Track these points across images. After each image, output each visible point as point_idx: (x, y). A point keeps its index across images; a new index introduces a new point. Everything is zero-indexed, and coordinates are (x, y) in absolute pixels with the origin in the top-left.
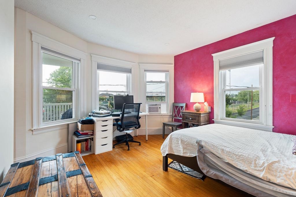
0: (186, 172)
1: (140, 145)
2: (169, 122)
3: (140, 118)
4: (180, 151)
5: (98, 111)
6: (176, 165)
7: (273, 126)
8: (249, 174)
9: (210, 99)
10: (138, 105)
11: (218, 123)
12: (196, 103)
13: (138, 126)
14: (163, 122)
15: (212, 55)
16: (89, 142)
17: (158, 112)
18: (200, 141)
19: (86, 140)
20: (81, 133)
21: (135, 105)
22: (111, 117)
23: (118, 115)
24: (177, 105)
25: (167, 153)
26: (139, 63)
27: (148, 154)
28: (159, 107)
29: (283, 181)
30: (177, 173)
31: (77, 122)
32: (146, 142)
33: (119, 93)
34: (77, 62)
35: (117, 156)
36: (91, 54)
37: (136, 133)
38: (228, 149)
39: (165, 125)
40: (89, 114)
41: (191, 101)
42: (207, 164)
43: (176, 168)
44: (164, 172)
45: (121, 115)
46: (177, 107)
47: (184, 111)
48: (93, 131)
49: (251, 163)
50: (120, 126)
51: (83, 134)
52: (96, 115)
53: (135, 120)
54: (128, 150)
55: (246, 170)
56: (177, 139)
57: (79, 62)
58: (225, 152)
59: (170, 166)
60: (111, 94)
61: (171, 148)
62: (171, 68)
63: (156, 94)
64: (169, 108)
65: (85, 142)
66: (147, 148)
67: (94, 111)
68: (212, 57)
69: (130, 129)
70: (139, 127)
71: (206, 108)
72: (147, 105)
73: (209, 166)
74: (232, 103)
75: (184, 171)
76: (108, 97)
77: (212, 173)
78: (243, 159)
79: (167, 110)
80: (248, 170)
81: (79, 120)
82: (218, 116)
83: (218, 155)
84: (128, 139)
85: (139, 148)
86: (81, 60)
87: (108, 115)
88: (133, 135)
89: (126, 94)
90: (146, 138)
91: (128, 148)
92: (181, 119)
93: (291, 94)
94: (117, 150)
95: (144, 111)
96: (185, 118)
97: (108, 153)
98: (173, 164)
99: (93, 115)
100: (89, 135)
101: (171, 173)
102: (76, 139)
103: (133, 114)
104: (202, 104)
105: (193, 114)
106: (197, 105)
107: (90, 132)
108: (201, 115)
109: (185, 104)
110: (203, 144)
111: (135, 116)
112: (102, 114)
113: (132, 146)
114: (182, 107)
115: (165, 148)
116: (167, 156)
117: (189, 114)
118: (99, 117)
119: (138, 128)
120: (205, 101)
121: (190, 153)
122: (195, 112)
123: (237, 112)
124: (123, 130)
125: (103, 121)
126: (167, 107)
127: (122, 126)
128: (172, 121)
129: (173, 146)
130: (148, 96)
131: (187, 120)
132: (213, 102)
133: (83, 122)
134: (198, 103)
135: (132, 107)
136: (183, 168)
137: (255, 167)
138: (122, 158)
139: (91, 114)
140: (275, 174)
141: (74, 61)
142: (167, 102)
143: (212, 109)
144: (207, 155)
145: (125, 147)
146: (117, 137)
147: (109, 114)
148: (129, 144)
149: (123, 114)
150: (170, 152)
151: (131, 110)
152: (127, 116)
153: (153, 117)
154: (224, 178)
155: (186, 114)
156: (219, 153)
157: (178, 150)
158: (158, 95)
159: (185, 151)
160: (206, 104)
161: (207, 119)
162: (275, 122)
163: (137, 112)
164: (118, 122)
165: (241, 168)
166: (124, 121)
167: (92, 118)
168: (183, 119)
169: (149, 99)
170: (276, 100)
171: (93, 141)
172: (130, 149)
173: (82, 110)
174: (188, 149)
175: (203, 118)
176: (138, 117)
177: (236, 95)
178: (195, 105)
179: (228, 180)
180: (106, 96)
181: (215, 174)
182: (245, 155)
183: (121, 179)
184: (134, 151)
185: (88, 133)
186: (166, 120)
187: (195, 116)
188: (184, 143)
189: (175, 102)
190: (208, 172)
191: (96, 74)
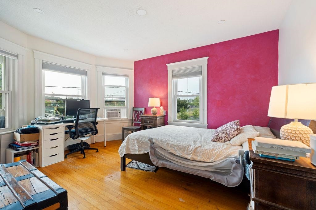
0: (142, 169)
1: (97, 151)
2: (128, 126)
3: (97, 123)
4: (136, 149)
5: (44, 118)
6: (134, 164)
7: (207, 124)
8: (183, 158)
9: (165, 104)
10: (95, 110)
11: (171, 124)
12: (154, 107)
13: (95, 132)
14: (123, 127)
15: (167, 65)
16: (32, 155)
17: (117, 117)
18: (152, 139)
19: (28, 153)
20: (20, 144)
21: (91, 111)
22: (62, 124)
23: (72, 122)
24: (136, 109)
25: (124, 153)
26: (96, 65)
27: (106, 159)
28: (119, 112)
29: (201, 158)
30: (134, 171)
31: (14, 132)
32: (104, 148)
33: (70, 97)
34: (12, 58)
35: (70, 166)
36: (34, 51)
37: (93, 139)
38: (171, 143)
39: (124, 129)
40: (32, 122)
41: (149, 106)
42: (157, 157)
43: (133, 167)
44: (121, 172)
45: (75, 122)
46: (136, 111)
47: (143, 115)
48: (38, 141)
49: (185, 150)
50: (74, 133)
51: (22, 146)
52: (41, 122)
53: (91, 126)
54: (84, 158)
55: (182, 156)
56: (134, 139)
57: (15, 58)
58: (169, 145)
59: (128, 166)
60: (58, 98)
61: (128, 148)
62: (131, 73)
63: (117, 98)
64: (129, 113)
65: (26, 156)
66: (106, 154)
67: (39, 118)
68: (167, 67)
69: (86, 136)
70: (97, 132)
71: (162, 111)
72: (105, 110)
73: (158, 158)
74: (189, 108)
75: (140, 168)
76: (54, 102)
77: (160, 163)
78: (180, 148)
79: (127, 115)
80: (182, 155)
81: (16, 129)
82: (171, 118)
83: (165, 148)
84: (83, 147)
85: (97, 155)
86: (19, 56)
87: (58, 121)
88: (89, 143)
89: (81, 98)
90: (104, 144)
91: (83, 156)
92: (140, 122)
93: (217, 100)
94: (70, 159)
95: (103, 116)
96: (143, 121)
97: (59, 164)
98: (131, 164)
99: (38, 122)
100: (32, 146)
101: (128, 171)
102: (13, 152)
103: (89, 120)
104: (158, 109)
105: (150, 118)
106: (154, 109)
107: (33, 143)
108: (157, 118)
109: (144, 108)
110: (154, 141)
111: (91, 122)
112: (50, 121)
113: (88, 154)
114: (141, 111)
115: (122, 150)
116: (125, 156)
117: (147, 118)
118: (45, 124)
119: (95, 134)
120: (161, 106)
121: (144, 150)
122: (153, 115)
123: (193, 115)
124: (78, 137)
125: (52, 129)
126: (127, 112)
127: (77, 134)
128: (132, 125)
129: (130, 146)
130: (108, 100)
131: (145, 123)
132: (167, 107)
133: (23, 132)
134: (155, 107)
135: (88, 113)
136: (139, 166)
137: (187, 152)
138: (77, 166)
139: (35, 122)
140: (197, 154)
141: (7, 56)
142: (127, 107)
143: (167, 112)
144: (157, 149)
145: (79, 155)
146: (69, 147)
147: (60, 121)
148: (85, 152)
149: (77, 120)
150: (127, 152)
151: (86, 116)
152: (83, 122)
153: (112, 122)
154: (168, 165)
155: (144, 117)
156: (165, 146)
157: (134, 150)
158: (119, 100)
159: (140, 149)
160: (162, 108)
161: (162, 121)
162: (209, 121)
163: (94, 117)
164: (70, 129)
165: (179, 155)
166: (79, 128)
167: (36, 126)
168: (142, 123)
169: (109, 104)
170: (209, 104)
171: (37, 153)
172: (86, 156)
173: (21, 117)
174: (143, 147)
175: (159, 121)
176: (95, 123)
177: (193, 101)
178: (152, 110)
179: (171, 166)
180: (51, 101)
181: (162, 163)
182: (182, 145)
183: (76, 185)
184: (90, 158)
185: (31, 144)
186: (126, 125)
187: (152, 119)
188: (139, 143)
189: (135, 106)
190: (157, 163)
191: (40, 74)
